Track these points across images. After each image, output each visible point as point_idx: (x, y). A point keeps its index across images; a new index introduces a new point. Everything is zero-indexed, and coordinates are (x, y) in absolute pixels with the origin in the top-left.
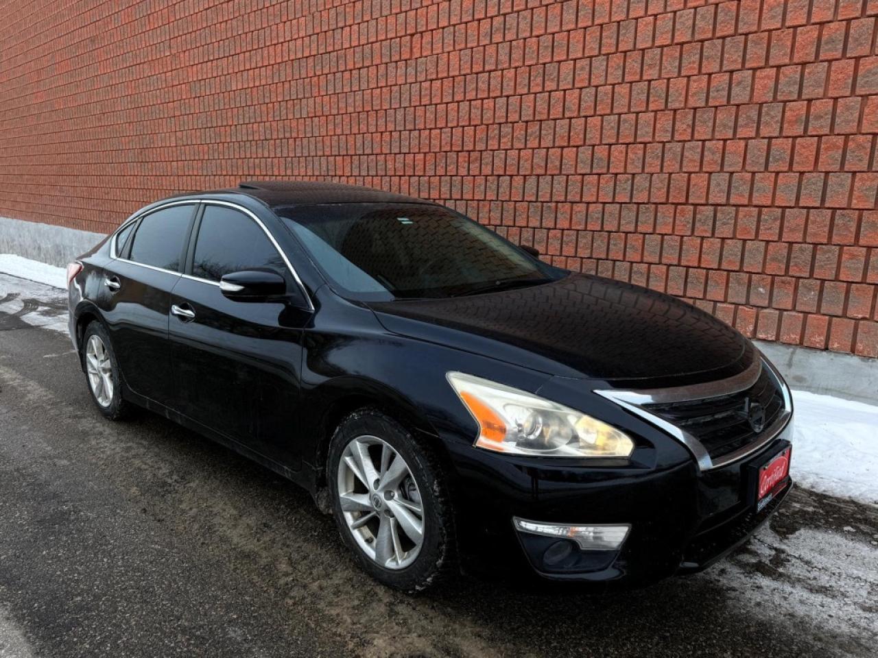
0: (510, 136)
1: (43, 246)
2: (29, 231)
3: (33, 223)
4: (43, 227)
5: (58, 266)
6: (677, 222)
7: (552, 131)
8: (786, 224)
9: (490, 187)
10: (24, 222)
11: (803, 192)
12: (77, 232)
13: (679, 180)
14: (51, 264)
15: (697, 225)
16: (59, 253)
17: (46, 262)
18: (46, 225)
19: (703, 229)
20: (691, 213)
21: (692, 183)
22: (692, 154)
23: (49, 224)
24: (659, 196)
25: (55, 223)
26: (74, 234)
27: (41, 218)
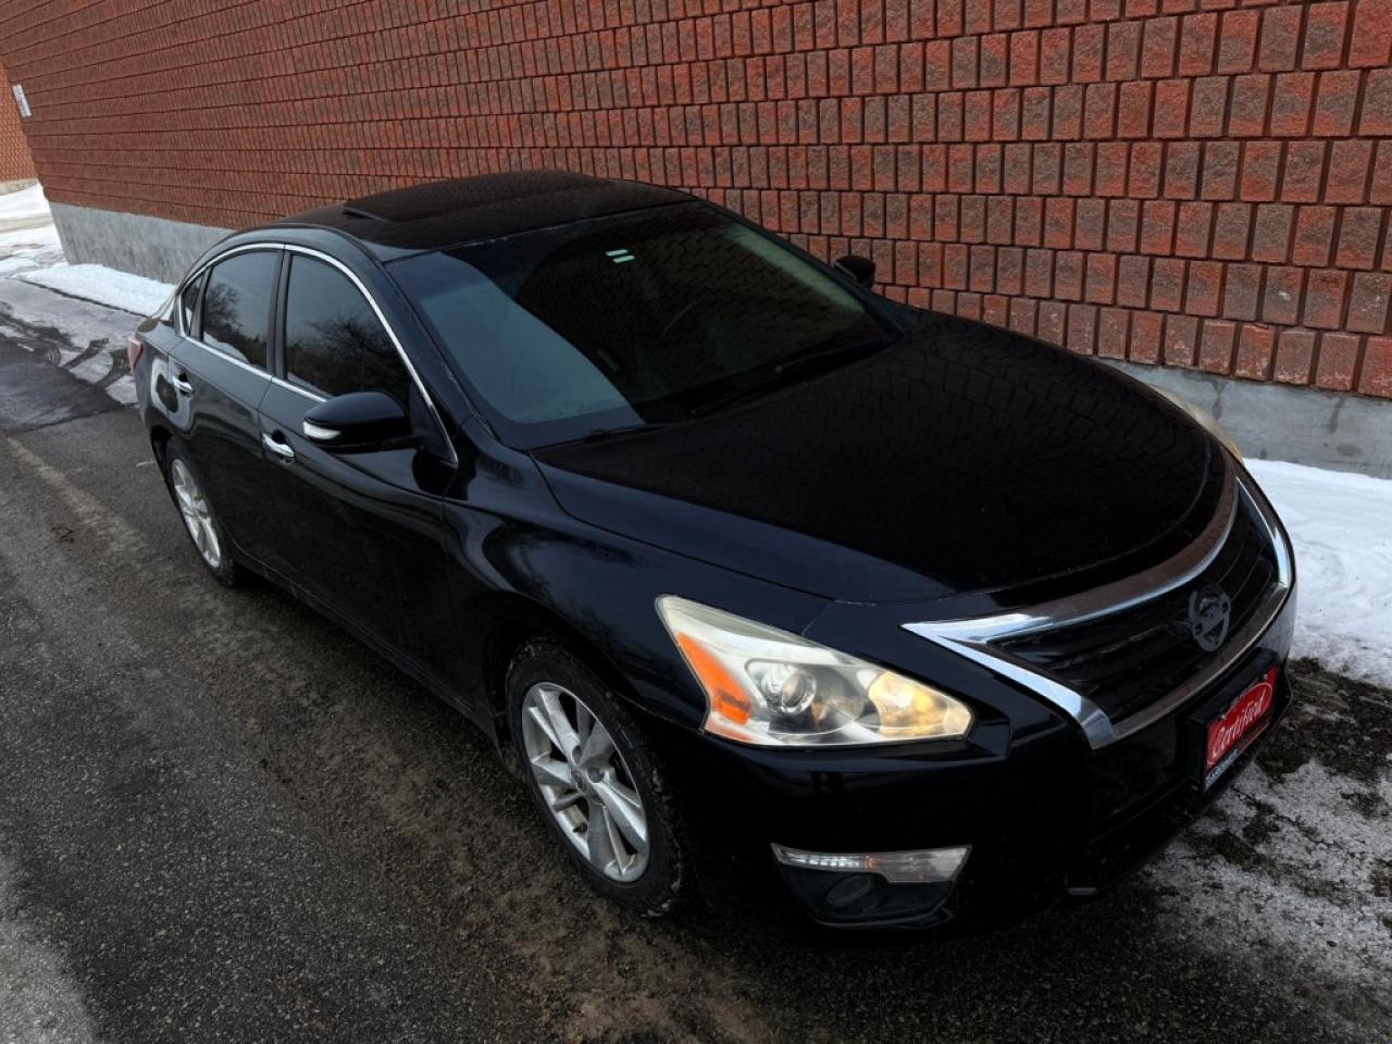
0: (831, 24)
1: (136, 250)
2: (111, 226)
3: (115, 214)
4: (129, 218)
5: (163, 282)
6: (1133, 173)
7: (905, 11)
8: (1332, 170)
9: (805, 121)
10: (103, 212)
11: (1367, 106)
12: (179, 225)
13: (1136, 93)
14: (153, 278)
15: (1169, 178)
16: (160, 261)
17: (145, 276)
18: (133, 216)
19: (1180, 186)
20: (1158, 158)
21: (1159, 98)
22: (1159, 44)
23: (137, 214)
24: (1099, 126)
25: (144, 211)
26: (176, 230)
27: (123, 205)
